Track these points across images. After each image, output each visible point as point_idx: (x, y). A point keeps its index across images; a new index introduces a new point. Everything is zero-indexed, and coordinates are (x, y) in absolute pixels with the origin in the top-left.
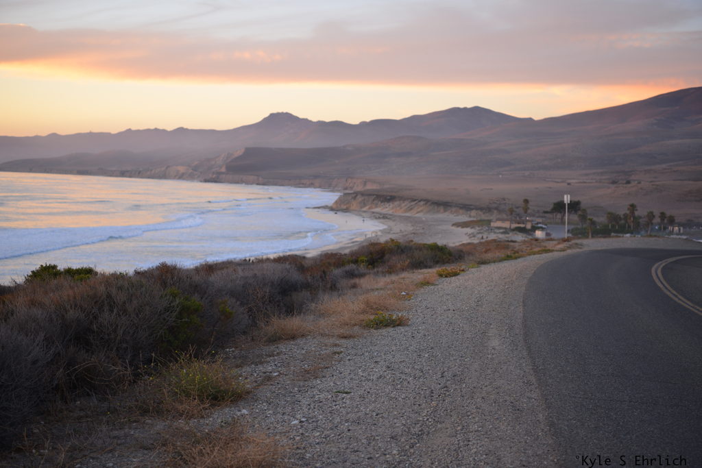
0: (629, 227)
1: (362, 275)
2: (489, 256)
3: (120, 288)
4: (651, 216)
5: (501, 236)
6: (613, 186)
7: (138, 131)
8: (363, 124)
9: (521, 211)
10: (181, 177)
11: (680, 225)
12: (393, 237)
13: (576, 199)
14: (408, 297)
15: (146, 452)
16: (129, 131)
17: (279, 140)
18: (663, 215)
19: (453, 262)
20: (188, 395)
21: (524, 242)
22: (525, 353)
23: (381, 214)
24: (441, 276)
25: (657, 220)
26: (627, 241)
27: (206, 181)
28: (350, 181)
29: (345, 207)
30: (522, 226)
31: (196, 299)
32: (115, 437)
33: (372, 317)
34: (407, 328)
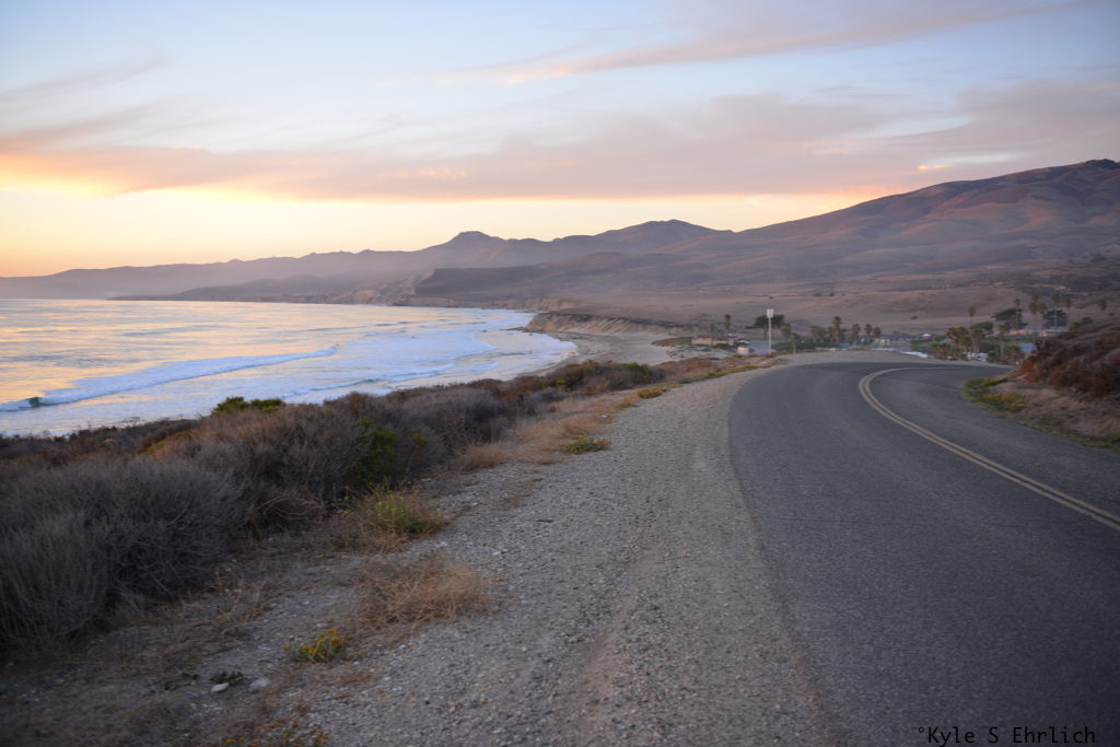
0: (834, 340)
1: (560, 399)
2: (691, 375)
3: (310, 420)
4: (856, 328)
5: (703, 353)
6: (817, 299)
7: (323, 254)
8: (557, 241)
9: (722, 327)
10: (369, 301)
11: (886, 337)
12: (591, 357)
13: (779, 314)
14: (609, 420)
15: (343, 588)
16: (313, 255)
17: (469, 261)
18: (868, 328)
19: (654, 382)
20: (385, 528)
21: (727, 359)
22: (732, 474)
23: (577, 334)
24: (642, 397)
25: (862, 333)
26: (832, 355)
27: (396, 305)
28: (544, 300)
29: (539, 328)
30: (724, 342)
31: (389, 429)
32: (310, 574)
33: (572, 442)
34: (609, 453)
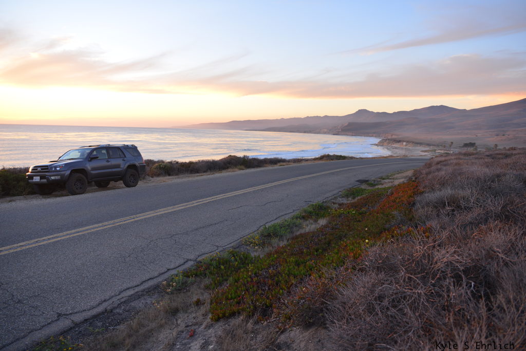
6: (496, 137)
7: (311, 117)
8: (395, 113)
9: (449, 146)
10: (325, 133)
13: (472, 142)
16: (308, 117)
17: (362, 120)
27: (334, 134)
28: (386, 134)
29: (382, 145)
